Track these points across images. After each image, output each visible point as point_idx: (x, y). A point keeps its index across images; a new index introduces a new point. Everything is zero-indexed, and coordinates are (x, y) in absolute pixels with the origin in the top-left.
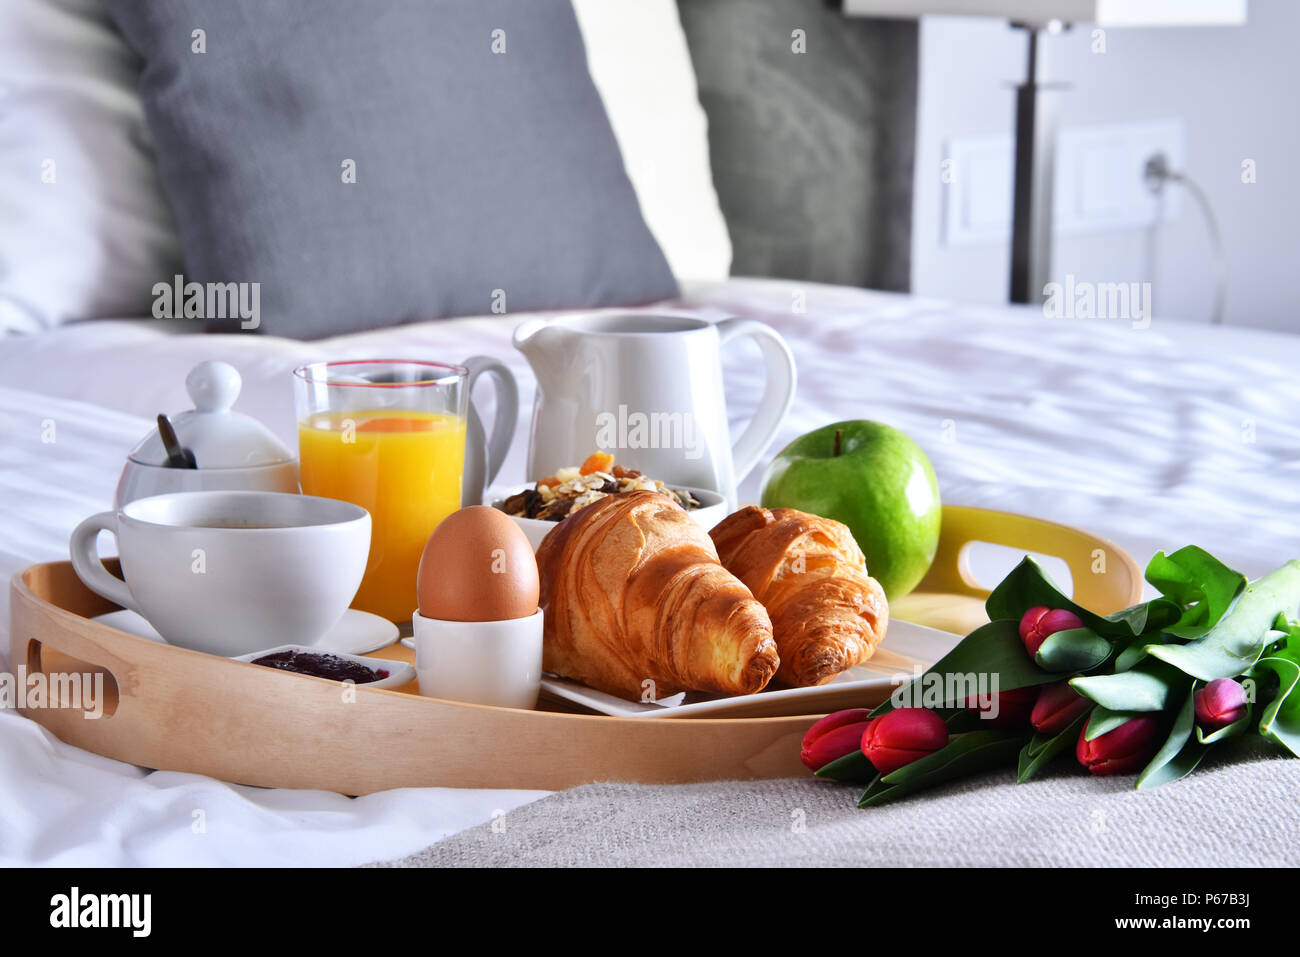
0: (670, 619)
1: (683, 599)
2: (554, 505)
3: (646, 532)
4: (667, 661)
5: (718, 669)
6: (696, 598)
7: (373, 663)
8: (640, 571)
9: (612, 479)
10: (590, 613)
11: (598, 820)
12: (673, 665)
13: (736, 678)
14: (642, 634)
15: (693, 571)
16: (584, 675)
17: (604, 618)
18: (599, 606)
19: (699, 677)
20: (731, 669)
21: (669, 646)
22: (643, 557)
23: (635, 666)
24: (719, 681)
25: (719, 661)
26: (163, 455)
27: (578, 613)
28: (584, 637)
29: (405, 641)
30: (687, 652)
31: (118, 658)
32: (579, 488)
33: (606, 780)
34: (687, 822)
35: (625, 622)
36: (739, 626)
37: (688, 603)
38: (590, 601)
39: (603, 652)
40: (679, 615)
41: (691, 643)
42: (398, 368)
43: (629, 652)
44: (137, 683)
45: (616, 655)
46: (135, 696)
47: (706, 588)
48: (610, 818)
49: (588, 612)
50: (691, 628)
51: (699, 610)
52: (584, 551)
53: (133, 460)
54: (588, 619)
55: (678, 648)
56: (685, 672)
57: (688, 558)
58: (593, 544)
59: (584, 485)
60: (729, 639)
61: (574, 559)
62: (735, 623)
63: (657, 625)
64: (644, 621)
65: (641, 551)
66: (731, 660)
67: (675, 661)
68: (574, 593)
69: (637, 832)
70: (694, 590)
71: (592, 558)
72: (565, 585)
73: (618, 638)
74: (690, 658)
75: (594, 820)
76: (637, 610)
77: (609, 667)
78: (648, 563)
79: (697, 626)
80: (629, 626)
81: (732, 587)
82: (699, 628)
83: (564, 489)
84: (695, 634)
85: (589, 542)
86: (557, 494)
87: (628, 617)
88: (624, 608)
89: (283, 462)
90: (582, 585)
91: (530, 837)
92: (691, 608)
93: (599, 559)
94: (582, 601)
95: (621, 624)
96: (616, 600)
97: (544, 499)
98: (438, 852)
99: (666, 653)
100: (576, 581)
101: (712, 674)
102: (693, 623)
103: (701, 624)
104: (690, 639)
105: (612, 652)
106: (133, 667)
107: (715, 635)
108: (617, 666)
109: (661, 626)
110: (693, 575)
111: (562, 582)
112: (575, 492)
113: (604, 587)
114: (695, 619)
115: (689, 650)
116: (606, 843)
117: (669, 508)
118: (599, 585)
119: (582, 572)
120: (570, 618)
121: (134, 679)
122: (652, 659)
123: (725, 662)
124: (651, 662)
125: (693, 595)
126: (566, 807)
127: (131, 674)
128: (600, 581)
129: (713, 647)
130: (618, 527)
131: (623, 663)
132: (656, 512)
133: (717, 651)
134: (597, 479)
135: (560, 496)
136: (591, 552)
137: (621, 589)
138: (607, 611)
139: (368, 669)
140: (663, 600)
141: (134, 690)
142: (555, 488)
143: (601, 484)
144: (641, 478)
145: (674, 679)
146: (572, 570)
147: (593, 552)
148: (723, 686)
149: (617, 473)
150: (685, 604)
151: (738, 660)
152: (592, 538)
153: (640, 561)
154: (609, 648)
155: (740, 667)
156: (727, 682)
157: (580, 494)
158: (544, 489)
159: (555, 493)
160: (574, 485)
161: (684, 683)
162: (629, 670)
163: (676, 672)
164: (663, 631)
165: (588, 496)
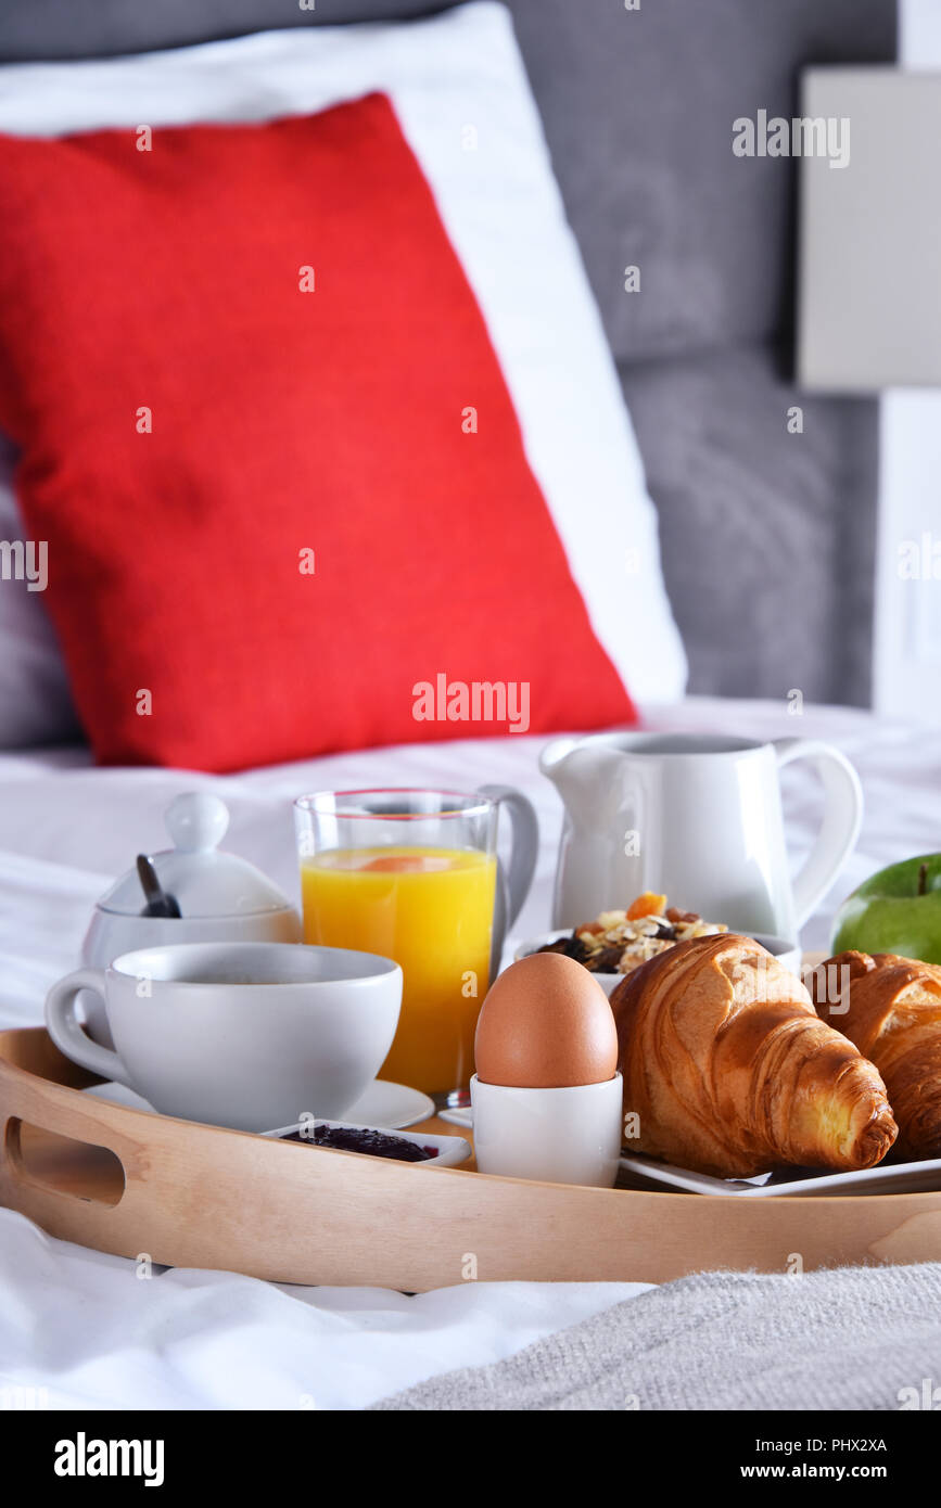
0: (767, 1082)
1: (782, 1059)
2: (601, 955)
3: (735, 981)
4: (764, 1131)
5: (826, 1140)
6: (798, 1057)
7: (421, 1139)
8: (730, 1027)
9: (667, 924)
10: (673, 1075)
11: (718, 1316)
12: (772, 1137)
13: (847, 1150)
14: (734, 1100)
15: (792, 1026)
16: (664, 1150)
17: (689, 1081)
18: (683, 1068)
19: (803, 1150)
20: (841, 1139)
21: (768, 1115)
22: (733, 1011)
23: (726, 1138)
24: (827, 1154)
25: (827, 1131)
26: (142, 902)
27: (658, 1076)
28: (665, 1107)
29: (443, 1114)
30: (789, 1121)
31: (124, 1137)
32: (630, 935)
33: (716, 1270)
34: (824, 1316)
35: (714, 1087)
36: (850, 1089)
37: (789, 1064)
38: (673, 1062)
39: (689, 1123)
40: (778, 1078)
41: (793, 1111)
42: (412, 798)
43: (718, 1122)
44: (148, 1165)
45: (703, 1125)
46: (144, 1180)
47: (809, 1045)
48: (732, 1312)
49: (670, 1075)
50: (793, 1093)
51: (802, 1072)
52: (662, 1005)
53: (102, 909)
54: (670, 1083)
55: (778, 1118)
56: (787, 1144)
57: (784, 1012)
58: (673, 997)
59: (635, 931)
60: (838, 1105)
61: (652, 1014)
62: (845, 1086)
63: (753, 1089)
64: (737, 1084)
65: (730, 1004)
66: (841, 1129)
67: (774, 1131)
68: (652, 1053)
69: (767, 1327)
70: (794, 1049)
71: (672, 1013)
72: (641, 1044)
73: (706, 1106)
74: (792, 1127)
75: (714, 1315)
76: (729, 1071)
77: (695, 1139)
78: (738, 1018)
79: (801, 1091)
80: (719, 1091)
81: (837, 1045)
82: (803, 1092)
83: (612, 936)
84: (797, 1100)
85: (668, 994)
86: (604, 942)
87: (717, 1081)
88: (712, 1070)
89: (278, 909)
90: (661, 1043)
91: (642, 1336)
92: (791, 1069)
93: (681, 1014)
94: (663, 1063)
95: (709, 1088)
96: (703, 1062)
97: (587, 949)
98: (535, 1356)
99: (764, 1123)
100: (655, 1040)
101: (819, 1147)
102: (795, 1087)
103: (805, 1087)
104: (792, 1107)
105: (699, 1121)
106: (143, 1147)
107: (821, 1102)
108: (705, 1138)
109: (758, 1090)
110: (792, 1030)
111: (638, 1041)
112: (625, 939)
113: (689, 1046)
114: (797, 1082)
115: (790, 1120)
116: (733, 1342)
117: (757, 954)
118: (682, 1044)
119: (662, 1029)
120: (648, 1084)
121: (142, 1161)
122: (747, 1129)
123: (834, 1132)
124: (746, 1133)
125: (794, 1054)
126: (676, 1301)
127: (140, 1155)
128: (683, 1039)
129: (819, 1114)
130: (701, 978)
131: (712, 1133)
132: (744, 958)
133: (824, 1119)
134: (649, 924)
135: (607, 944)
136: (671, 1007)
137: (709, 1047)
138: (691, 1073)
139: (415, 1145)
140: (759, 1060)
141: (145, 1174)
142: (600, 935)
143: (655, 930)
144: (700, 922)
145: (773, 1152)
146: (648, 1027)
147: (673, 1005)
148: (831, 1160)
149: (671, 916)
150: (784, 1065)
151: (849, 1129)
152: (671, 989)
153: (730, 1016)
154: (695, 1117)
155: (852, 1137)
156: (836, 1154)
157: (631, 942)
158: (586, 937)
159: (600, 940)
160: (622, 932)
161: (784, 1157)
162: (720, 1143)
163: (775, 1144)
164: (761, 1096)
165: (642, 944)
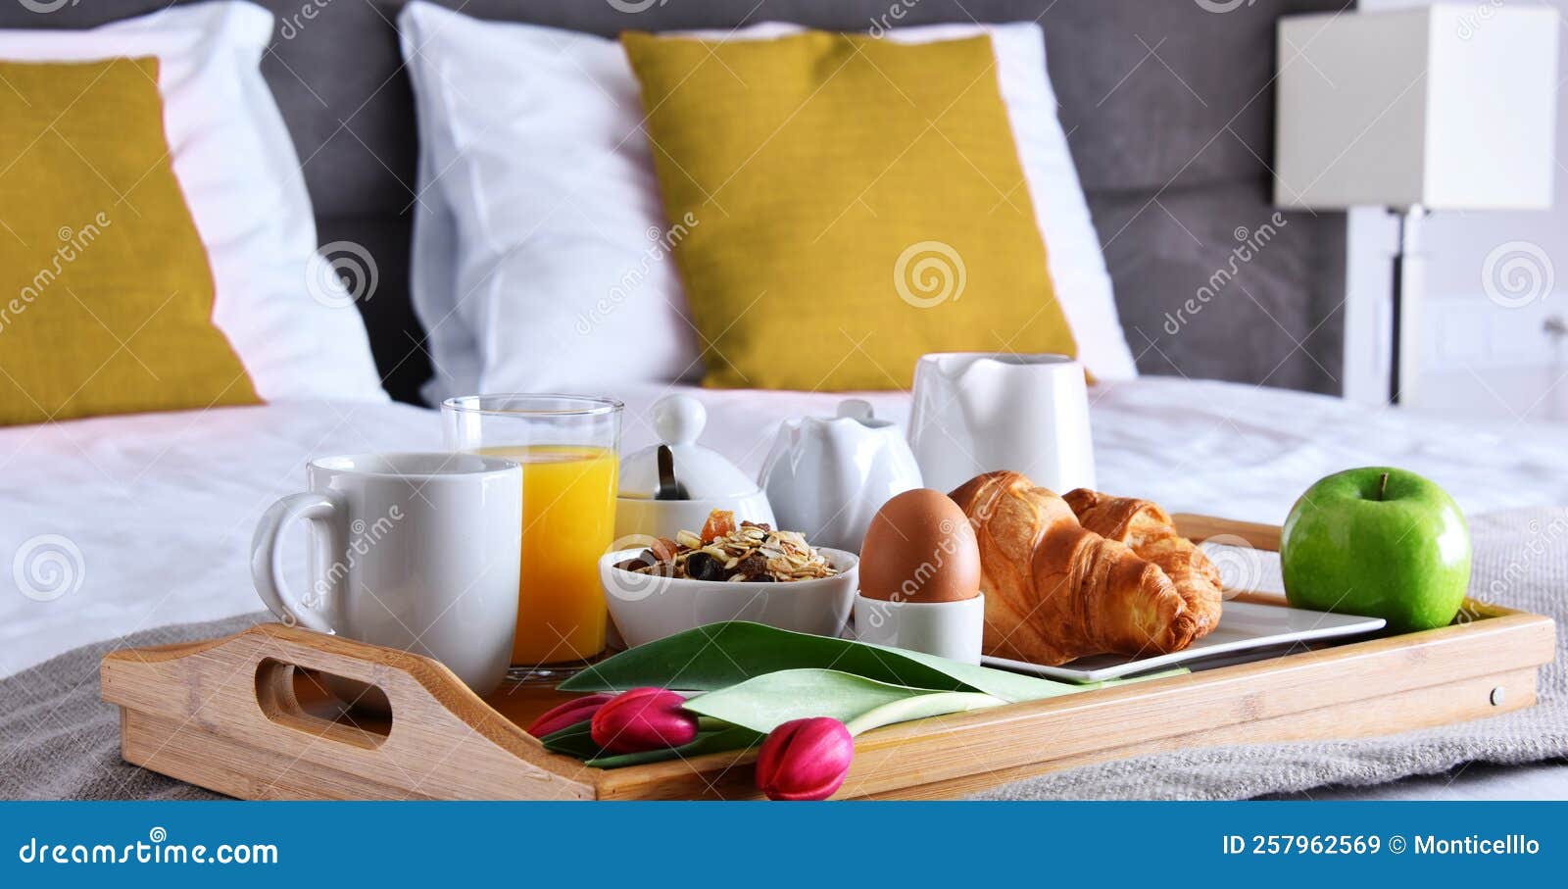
0: (1085, 583)
1: (1092, 565)
4: (1083, 625)
5: (1138, 630)
6: (1105, 563)
12: (1089, 629)
13: (1159, 636)
14: (1055, 600)
15: (1090, 539)
19: (1117, 639)
20: (1152, 630)
21: (1086, 609)
22: (1041, 527)
23: (1046, 632)
24: (1139, 642)
25: (1138, 622)
30: (1104, 614)
35: (1036, 589)
37: (1100, 569)
45: (1026, 621)
47: (1111, 554)
50: (1106, 592)
51: (1112, 575)
55: (1095, 611)
56: (1102, 635)
60: (1147, 600)
63: (1072, 589)
65: (1038, 522)
66: (1151, 620)
67: (1091, 623)
70: (1100, 556)
73: (1028, 606)
74: (1107, 620)
76: (1049, 576)
80: (1041, 592)
87: (1039, 584)
88: (1034, 575)
92: (1103, 572)
95: (1032, 591)
96: (1025, 569)
99: (1082, 616)
101: (1131, 635)
102: (1107, 587)
103: (1116, 589)
104: (1107, 603)
105: (1023, 618)
107: (1128, 598)
108: (1026, 632)
109: (1079, 590)
114: (1110, 585)
122: (1066, 623)
123: (1145, 624)
124: (1066, 627)
125: (1101, 561)
129: (1132, 608)
131: (1033, 628)
133: (1135, 613)
145: (1089, 642)
148: (1142, 647)
150: (1096, 569)
151: (1159, 624)
153: (1039, 531)
155: (1161, 629)
161: (1101, 646)
162: (1040, 636)
163: (1092, 636)
164: (1081, 594)
